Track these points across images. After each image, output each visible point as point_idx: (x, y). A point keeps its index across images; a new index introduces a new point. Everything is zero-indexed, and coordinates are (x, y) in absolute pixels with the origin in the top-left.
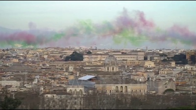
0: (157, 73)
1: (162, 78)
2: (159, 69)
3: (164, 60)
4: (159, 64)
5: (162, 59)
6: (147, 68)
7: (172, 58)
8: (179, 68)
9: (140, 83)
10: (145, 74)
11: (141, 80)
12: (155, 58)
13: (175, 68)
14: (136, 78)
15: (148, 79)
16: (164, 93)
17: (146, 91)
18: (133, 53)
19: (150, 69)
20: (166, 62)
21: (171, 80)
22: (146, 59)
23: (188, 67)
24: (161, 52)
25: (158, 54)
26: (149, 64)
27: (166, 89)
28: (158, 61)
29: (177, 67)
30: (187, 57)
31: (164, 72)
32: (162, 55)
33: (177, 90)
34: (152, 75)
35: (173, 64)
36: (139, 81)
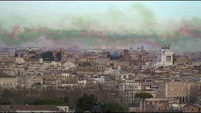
0: (26, 69)
1: (30, 73)
2: (28, 65)
3: (33, 57)
4: (28, 60)
5: (31, 55)
6: (18, 64)
7: (39, 55)
8: (46, 64)
9: (12, 77)
10: (15, 69)
11: (12, 75)
12: (25, 55)
13: (43, 64)
14: (7, 73)
15: (19, 73)
16: (32, 86)
17: (16, 84)
18: (5, 50)
19: (21, 64)
20: (34, 59)
21: (39, 75)
22: (16, 55)
23: (54, 63)
24: (31, 50)
25: (28, 51)
26: (20, 60)
27: (34, 82)
28: (28, 58)
29: (45, 63)
30: (54, 54)
31: (33, 67)
32: (31, 52)
33: (44, 84)
34: (22, 70)
35: (41, 60)
36: (10, 75)
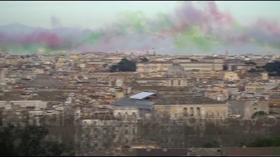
0: (242, 89)
1: (248, 96)
2: (245, 83)
3: (252, 71)
4: (245, 75)
5: (249, 68)
6: (227, 82)
7: (263, 67)
8: (274, 82)
9: (219, 102)
10: (225, 91)
11: (219, 99)
12: (239, 67)
13: (267, 81)
14: (212, 96)
15: (230, 97)
16: (253, 117)
17: (227, 114)
18: (207, 61)
19: (232, 83)
20: (255, 74)
21: (262, 99)
22: (225, 68)
24: (247, 59)
25: (243, 61)
26: (231, 76)
27: (255, 111)
28: (243, 72)
29: (271, 81)
31: (252, 87)
32: (248, 63)
33: (271, 113)
34: (235, 91)
35: (265, 76)
36: (216, 100)
